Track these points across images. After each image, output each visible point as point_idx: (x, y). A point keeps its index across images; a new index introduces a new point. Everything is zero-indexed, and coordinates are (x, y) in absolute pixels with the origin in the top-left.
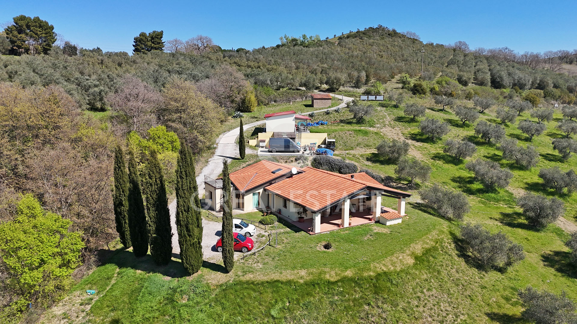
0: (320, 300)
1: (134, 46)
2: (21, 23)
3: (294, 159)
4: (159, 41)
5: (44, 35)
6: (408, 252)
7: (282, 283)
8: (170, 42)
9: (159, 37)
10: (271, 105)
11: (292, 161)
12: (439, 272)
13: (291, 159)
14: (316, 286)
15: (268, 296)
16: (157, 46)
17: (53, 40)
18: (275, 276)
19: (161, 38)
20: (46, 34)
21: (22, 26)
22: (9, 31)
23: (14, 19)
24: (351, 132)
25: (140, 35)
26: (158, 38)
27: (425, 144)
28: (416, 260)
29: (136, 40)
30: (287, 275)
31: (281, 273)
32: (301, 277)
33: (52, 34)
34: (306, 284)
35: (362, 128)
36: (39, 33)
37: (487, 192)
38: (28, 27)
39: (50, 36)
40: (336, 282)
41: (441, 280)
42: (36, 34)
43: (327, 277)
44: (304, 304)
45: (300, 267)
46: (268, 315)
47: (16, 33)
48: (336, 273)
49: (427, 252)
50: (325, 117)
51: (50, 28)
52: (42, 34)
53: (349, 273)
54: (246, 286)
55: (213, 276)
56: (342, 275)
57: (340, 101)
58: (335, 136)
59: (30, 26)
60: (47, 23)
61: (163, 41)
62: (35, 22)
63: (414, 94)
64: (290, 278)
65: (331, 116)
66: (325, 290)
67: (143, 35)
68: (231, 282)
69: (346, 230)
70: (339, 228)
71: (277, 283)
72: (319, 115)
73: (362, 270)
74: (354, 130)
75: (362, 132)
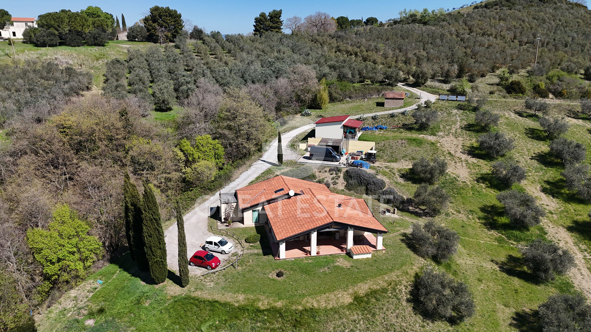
0: (244, 324)
1: (254, 26)
2: (155, 12)
3: (328, 169)
4: (278, 20)
5: (173, 23)
6: (351, 291)
7: (220, 304)
8: (289, 20)
9: (278, 16)
10: (345, 102)
11: (326, 171)
12: (374, 315)
13: (326, 169)
14: (246, 311)
15: (206, 313)
16: (276, 25)
17: (180, 27)
18: (217, 297)
19: (280, 17)
20: (175, 22)
21: (155, 16)
22: (146, 20)
23: (151, 9)
24: (404, 141)
25: (260, 15)
26: (276, 17)
27: (481, 161)
28: (354, 300)
29: (257, 20)
30: (228, 297)
31: (223, 295)
32: (238, 301)
33: (179, 22)
34: (239, 308)
35: (421, 136)
36: (169, 21)
37: (512, 229)
38: (160, 16)
39: (178, 23)
40: (263, 311)
41: (371, 323)
42: (167, 23)
43: (260, 304)
44: (230, 325)
45: (242, 292)
46: (199, 329)
47: (150, 22)
48: (268, 302)
49: (373, 293)
50: (388, 120)
51: (178, 16)
52: (171, 22)
53: (279, 304)
54: (192, 301)
55: (173, 288)
56: (273, 305)
57: (417, 99)
58: (384, 145)
59: (161, 16)
60: (175, 11)
61: (281, 20)
62: (166, 12)
63: (508, 94)
64: (229, 300)
65: (396, 119)
66: (252, 316)
67: (263, 15)
68: (183, 295)
69: (311, 259)
70: (306, 256)
71: (215, 303)
72: (383, 117)
73: (293, 303)
74: (408, 139)
75: (416, 142)
